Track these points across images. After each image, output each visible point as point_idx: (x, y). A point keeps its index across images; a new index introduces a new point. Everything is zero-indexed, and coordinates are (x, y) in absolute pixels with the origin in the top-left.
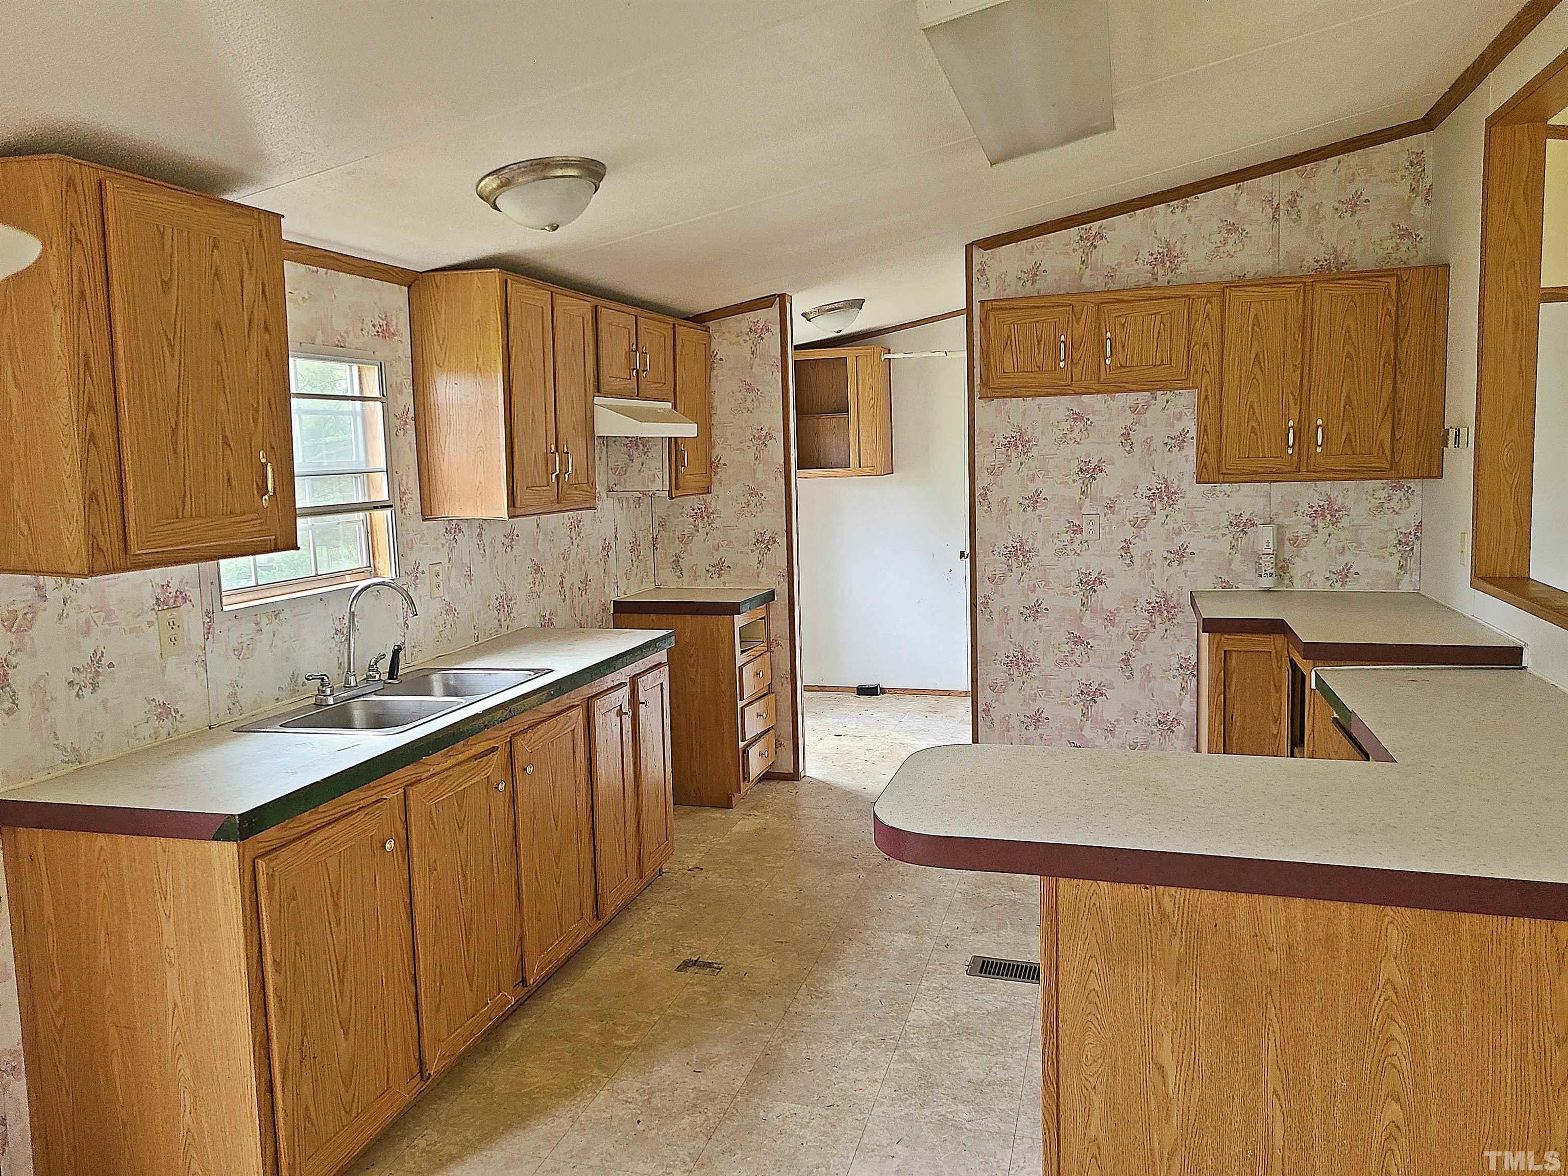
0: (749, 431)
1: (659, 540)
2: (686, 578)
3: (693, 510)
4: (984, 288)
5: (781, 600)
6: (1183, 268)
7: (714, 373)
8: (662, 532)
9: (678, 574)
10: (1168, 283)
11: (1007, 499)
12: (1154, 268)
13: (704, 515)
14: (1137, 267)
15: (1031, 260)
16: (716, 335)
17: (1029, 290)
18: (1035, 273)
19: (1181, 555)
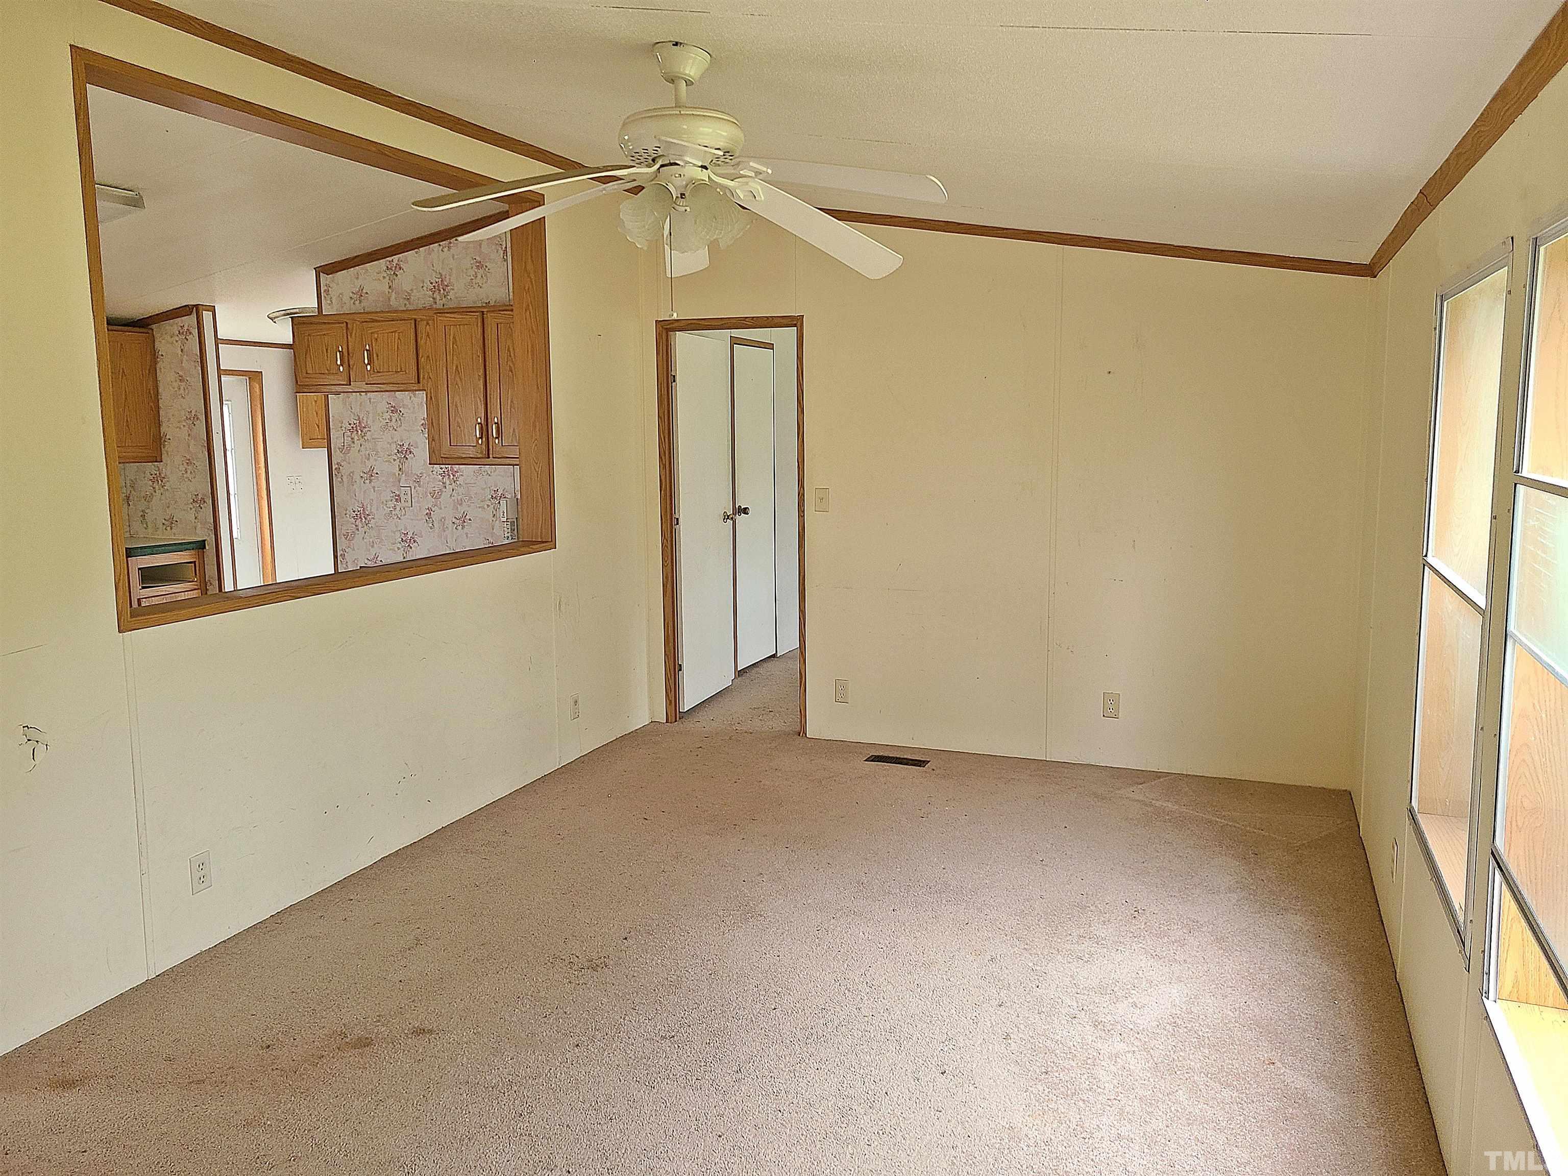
0: (183, 413)
1: (131, 498)
2: (150, 530)
3: (152, 475)
4: (329, 304)
5: (210, 547)
6: (451, 295)
7: (158, 366)
8: (133, 492)
9: (145, 526)
10: (443, 305)
11: (353, 472)
12: (433, 294)
13: (158, 478)
14: (423, 293)
15: (358, 283)
16: (157, 335)
17: (358, 307)
18: (360, 294)
19: (463, 520)
